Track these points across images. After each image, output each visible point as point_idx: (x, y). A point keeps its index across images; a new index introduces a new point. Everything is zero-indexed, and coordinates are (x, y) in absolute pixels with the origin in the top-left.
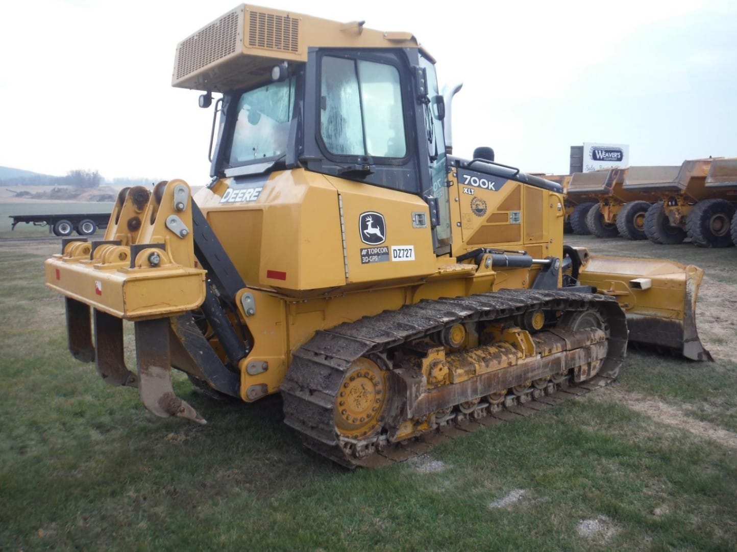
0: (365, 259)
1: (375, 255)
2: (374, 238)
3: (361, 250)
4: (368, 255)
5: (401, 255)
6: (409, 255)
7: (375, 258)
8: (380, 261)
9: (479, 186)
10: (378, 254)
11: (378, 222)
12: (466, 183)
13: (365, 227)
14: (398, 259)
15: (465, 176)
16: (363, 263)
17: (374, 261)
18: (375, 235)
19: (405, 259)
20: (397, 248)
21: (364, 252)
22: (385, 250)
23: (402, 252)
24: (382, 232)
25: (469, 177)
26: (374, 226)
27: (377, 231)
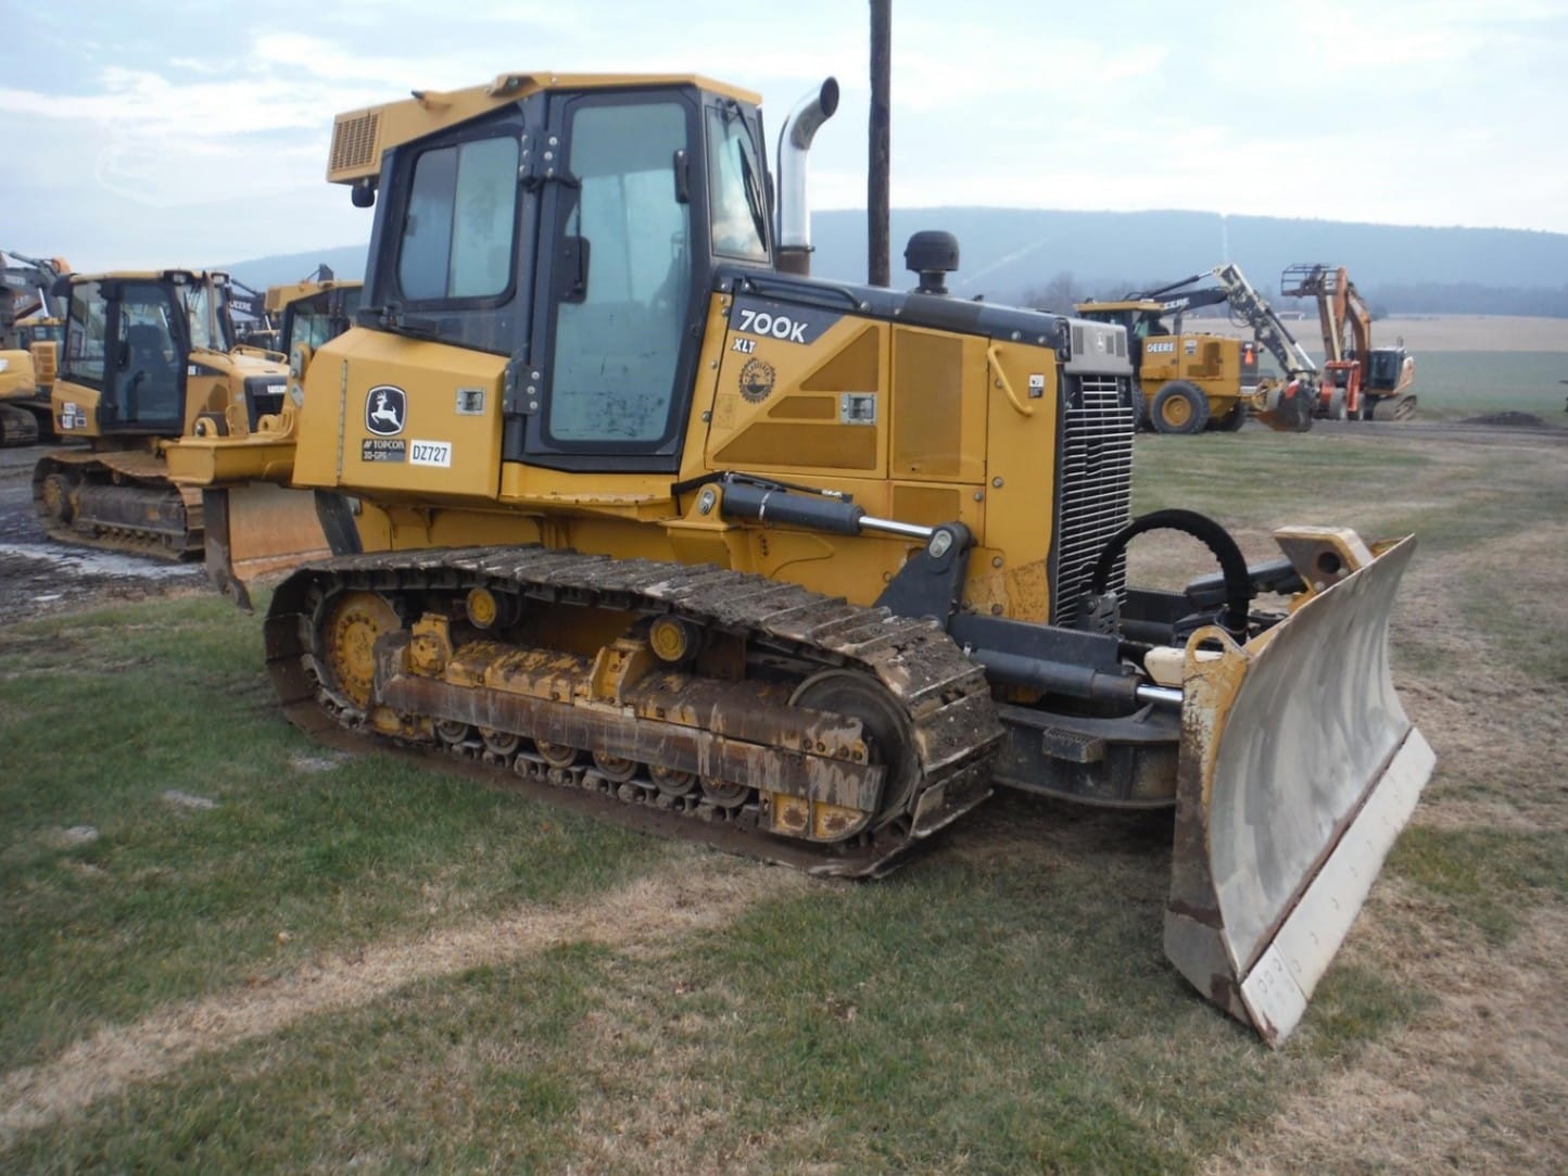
0: (368, 455)
1: (383, 450)
2: (386, 426)
3: (364, 441)
4: (372, 449)
5: (426, 456)
6: (439, 457)
7: (383, 455)
8: (389, 460)
9: (770, 333)
10: (387, 450)
11: (395, 401)
12: (743, 327)
13: (374, 408)
14: (419, 462)
15: (744, 313)
16: (364, 460)
17: (381, 459)
18: (388, 421)
19: (432, 463)
20: (420, 443)
21: (368, 445)
22: (400, 445)
23: (429, 451)
24: (399, 417)
25: (751, 315)
26: (388, 407)
27: (391, 416)
